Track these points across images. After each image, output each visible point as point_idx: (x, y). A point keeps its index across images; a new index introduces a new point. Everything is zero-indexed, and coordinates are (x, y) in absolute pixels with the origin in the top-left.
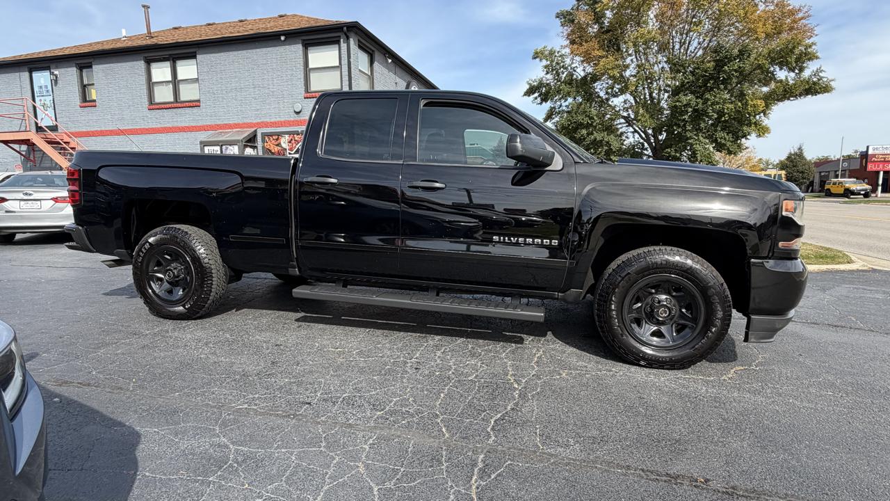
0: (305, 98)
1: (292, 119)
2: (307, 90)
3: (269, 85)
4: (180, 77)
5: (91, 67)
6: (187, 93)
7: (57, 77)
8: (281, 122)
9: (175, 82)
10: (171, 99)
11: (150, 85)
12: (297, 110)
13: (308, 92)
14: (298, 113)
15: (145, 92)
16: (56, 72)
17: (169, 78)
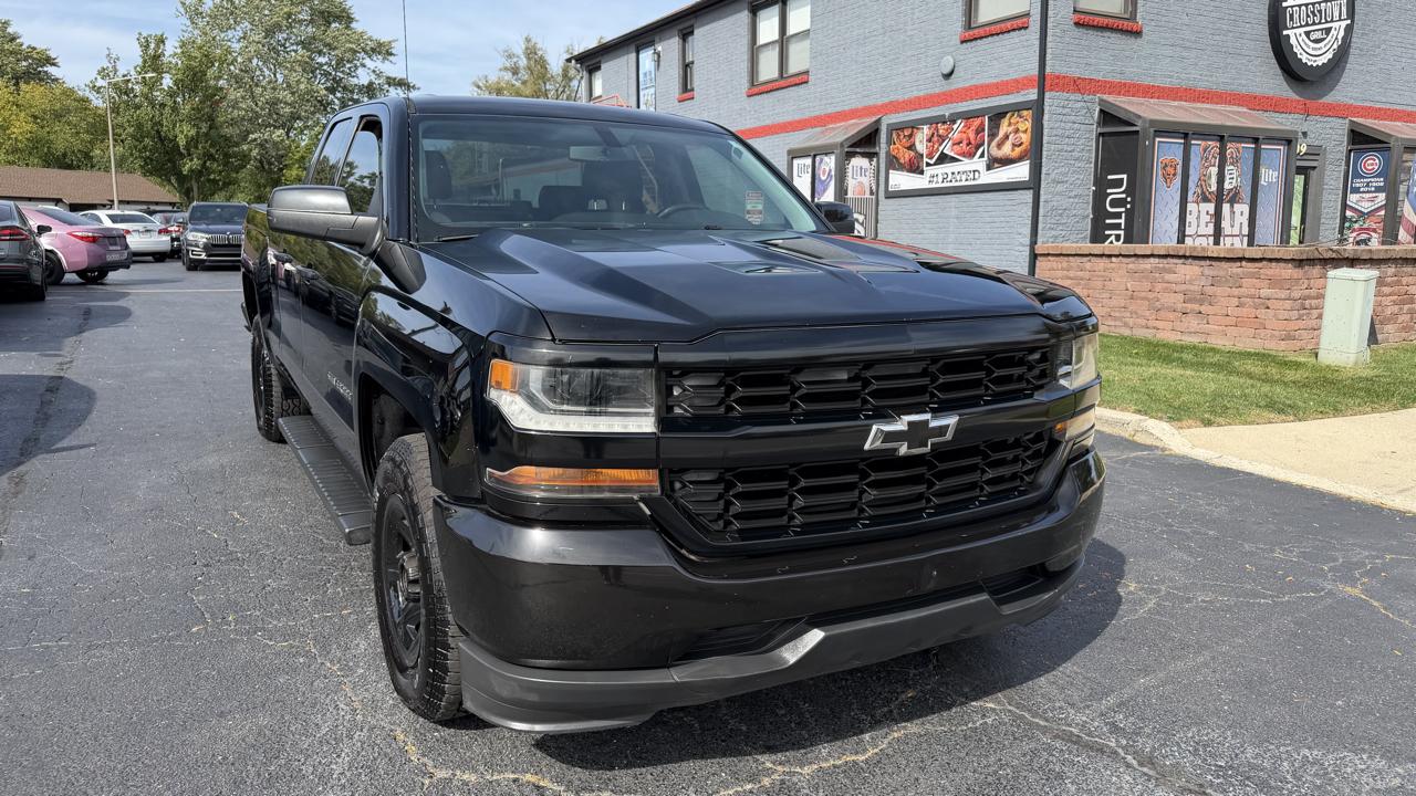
0: (962, 42)
1: (937, 91)
2: (968, 25)
3: (905, 23)
4: (792, 29)
5: (692, 33)
6: (799, 59)
7: (659, 56)
8: (919, 98)
9: (784, 41)
10: (776, 74)
11: (754, 50)
12: (946, 71)
13: (970, 27)
14: (948, 76)
15: (745, 66)
16: (659, 49)
17: (776, 36)
